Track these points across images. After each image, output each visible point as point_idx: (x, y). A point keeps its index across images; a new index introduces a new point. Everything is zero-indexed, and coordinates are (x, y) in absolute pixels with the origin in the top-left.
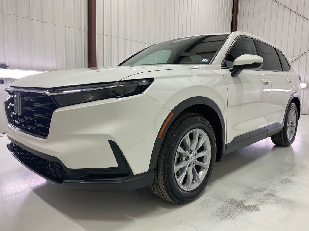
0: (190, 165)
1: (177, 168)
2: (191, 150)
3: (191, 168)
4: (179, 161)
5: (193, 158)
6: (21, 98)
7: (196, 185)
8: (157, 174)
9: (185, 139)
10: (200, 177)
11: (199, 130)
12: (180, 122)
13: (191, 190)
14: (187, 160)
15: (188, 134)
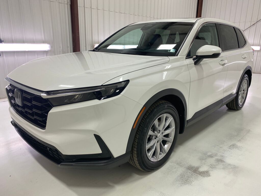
0: (158, 141)
1: (148, 147)
2: (159, 130)
3: (159, 143)
4: (150, 140)
5: (160, 136)
6: (21, 93)
7: (163, 155)
8: (132, 153)
9: (154, 123)
10: (166, 149)
11: (166, 114)
12: (150, 111)
13: (159, 160)
14: (155, 138)
15: (157, 119)
